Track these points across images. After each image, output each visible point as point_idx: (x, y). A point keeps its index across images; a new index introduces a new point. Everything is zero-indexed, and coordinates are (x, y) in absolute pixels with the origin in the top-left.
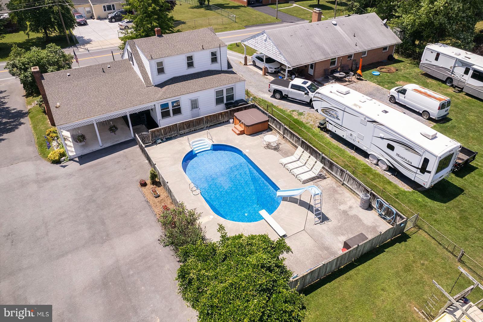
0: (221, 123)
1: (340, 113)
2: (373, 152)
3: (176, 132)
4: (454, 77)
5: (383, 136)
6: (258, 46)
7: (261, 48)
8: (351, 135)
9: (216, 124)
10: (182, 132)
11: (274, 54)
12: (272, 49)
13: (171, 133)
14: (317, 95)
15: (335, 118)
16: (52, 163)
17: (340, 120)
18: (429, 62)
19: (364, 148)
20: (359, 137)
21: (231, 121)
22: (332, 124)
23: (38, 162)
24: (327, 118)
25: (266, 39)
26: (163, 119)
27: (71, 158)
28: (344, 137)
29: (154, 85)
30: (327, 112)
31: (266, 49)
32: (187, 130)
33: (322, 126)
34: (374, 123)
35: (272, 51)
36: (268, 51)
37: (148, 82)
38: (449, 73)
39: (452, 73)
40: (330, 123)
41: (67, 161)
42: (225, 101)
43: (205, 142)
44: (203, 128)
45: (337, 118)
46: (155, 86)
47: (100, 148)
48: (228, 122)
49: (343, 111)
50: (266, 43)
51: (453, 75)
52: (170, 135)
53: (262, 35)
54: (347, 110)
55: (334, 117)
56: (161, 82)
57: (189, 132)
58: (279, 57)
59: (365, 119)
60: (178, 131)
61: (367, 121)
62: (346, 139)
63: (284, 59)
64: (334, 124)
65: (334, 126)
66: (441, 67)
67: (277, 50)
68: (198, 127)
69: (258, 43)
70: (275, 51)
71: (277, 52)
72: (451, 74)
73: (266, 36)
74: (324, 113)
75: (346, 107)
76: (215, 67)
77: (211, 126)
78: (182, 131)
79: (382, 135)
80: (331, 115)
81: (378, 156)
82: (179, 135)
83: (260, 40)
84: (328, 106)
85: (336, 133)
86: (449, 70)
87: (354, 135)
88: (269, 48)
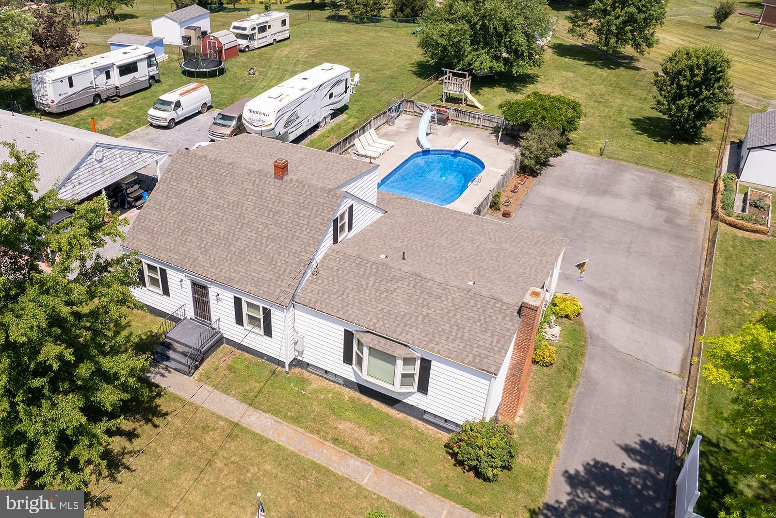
4: (99, 90)
8: (308, 121)
12: (120, 163)
15: (296, 120)
18: (65, 95)
19: (317, 121)
25: (102, 155)
28: (304, 131)
30: (289, 122)
31: (106, 173)
36: (112, 174)
38: (92, 90)
50: (103, 163)
58: (140, 160)
66: (81, 91)
67: (132, 153)
69: (83, 181)
70: (127, 159)
71: (133, 156)
72: (95, 90)
73: (100, 150)
74: (287, 127)
79: (326, 92)
80: (292, 122)
83: (86, 171)
86: (92, 87)
88: (112, 166)
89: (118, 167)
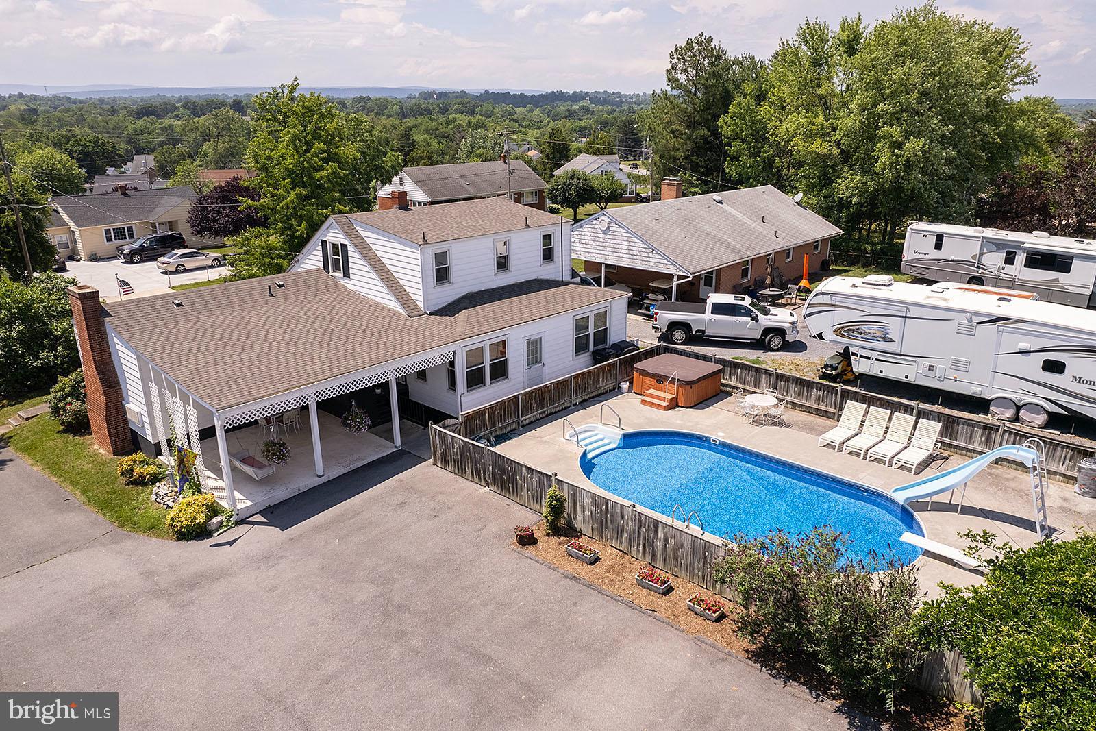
0: (602, 394)
1: (893, 326)
2: (1003, 393)
3: (514, 419)
4: (984, 273)
5: (1029, 345)
6: (583, 250)
7: (592, 251)
8: (931, 368)
9: (593, 397)
10: (526, 419)
11: (635, 257)
12: (625, 247)
13: (505, 421)
14: (819, 299)
15: (879, 339)
16: (178, 539)
17: (893, 341)
18: (923, 256)
19: (973, 390)
20: (956, 367)
21: (625, 386)
22: (869, 358)
23: (128, 544)
24: (852, 345)
25: (609, 227)
26: (471, 392)
27: (243, 516)
28: (911, 379)
29: (428, 312)
30: (853, 331)
31: (608, 249)
32: (537, 414)
33: (834, 372)
34: (997, 323)
35: (626, 252)
36: (615, 254)
37: (410, 305)
38: (972, 268)
39: (978, 267)
40: (861, 356)
41: (231, 527)
42: (591, 347)
43: (596, 435)
44: (568, 407)
45: (884, 338)
46: (431, 314)
47: (316, 482)
48: (616, 391)
49: (903, 317)
50: (608, 236)
51: (980, 271)
52: (501, 429)
53: (595, 222)
54: (914, 312)
55: (875, 339)
56: (444, 305)
57: (541, 418)
58: (651, 260)
59: (970, 320)
60: (518, 417)
61: (978, 323)
62: (916, 383)
63: (666, 262)
64: (875, 355)
65: (876, 360)
66: (951, 261)
67: (643, 245)
68: (558, 406)
69: (584, 242)
70: (635, 249)
71: (644, 250)
72: (976, 269)
73: (608, 221)
74: (844, 336)
75: (911, 307)
76: (548, 272)
77: (583, 401)
78: (527, 417)
79: (1025, 345)
80: (866, 336)
81: (1019, 397)
82: (521, 428)
83: (589, 234)
84: (856, 316)
85: (884, 375)
86: (972, 264)
87: (940, 366)
88: (617, 246)
89: (623, 251)
